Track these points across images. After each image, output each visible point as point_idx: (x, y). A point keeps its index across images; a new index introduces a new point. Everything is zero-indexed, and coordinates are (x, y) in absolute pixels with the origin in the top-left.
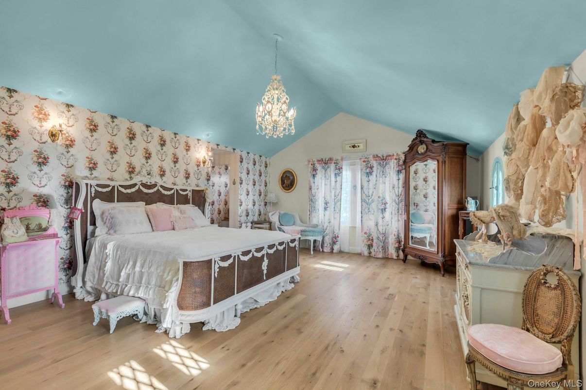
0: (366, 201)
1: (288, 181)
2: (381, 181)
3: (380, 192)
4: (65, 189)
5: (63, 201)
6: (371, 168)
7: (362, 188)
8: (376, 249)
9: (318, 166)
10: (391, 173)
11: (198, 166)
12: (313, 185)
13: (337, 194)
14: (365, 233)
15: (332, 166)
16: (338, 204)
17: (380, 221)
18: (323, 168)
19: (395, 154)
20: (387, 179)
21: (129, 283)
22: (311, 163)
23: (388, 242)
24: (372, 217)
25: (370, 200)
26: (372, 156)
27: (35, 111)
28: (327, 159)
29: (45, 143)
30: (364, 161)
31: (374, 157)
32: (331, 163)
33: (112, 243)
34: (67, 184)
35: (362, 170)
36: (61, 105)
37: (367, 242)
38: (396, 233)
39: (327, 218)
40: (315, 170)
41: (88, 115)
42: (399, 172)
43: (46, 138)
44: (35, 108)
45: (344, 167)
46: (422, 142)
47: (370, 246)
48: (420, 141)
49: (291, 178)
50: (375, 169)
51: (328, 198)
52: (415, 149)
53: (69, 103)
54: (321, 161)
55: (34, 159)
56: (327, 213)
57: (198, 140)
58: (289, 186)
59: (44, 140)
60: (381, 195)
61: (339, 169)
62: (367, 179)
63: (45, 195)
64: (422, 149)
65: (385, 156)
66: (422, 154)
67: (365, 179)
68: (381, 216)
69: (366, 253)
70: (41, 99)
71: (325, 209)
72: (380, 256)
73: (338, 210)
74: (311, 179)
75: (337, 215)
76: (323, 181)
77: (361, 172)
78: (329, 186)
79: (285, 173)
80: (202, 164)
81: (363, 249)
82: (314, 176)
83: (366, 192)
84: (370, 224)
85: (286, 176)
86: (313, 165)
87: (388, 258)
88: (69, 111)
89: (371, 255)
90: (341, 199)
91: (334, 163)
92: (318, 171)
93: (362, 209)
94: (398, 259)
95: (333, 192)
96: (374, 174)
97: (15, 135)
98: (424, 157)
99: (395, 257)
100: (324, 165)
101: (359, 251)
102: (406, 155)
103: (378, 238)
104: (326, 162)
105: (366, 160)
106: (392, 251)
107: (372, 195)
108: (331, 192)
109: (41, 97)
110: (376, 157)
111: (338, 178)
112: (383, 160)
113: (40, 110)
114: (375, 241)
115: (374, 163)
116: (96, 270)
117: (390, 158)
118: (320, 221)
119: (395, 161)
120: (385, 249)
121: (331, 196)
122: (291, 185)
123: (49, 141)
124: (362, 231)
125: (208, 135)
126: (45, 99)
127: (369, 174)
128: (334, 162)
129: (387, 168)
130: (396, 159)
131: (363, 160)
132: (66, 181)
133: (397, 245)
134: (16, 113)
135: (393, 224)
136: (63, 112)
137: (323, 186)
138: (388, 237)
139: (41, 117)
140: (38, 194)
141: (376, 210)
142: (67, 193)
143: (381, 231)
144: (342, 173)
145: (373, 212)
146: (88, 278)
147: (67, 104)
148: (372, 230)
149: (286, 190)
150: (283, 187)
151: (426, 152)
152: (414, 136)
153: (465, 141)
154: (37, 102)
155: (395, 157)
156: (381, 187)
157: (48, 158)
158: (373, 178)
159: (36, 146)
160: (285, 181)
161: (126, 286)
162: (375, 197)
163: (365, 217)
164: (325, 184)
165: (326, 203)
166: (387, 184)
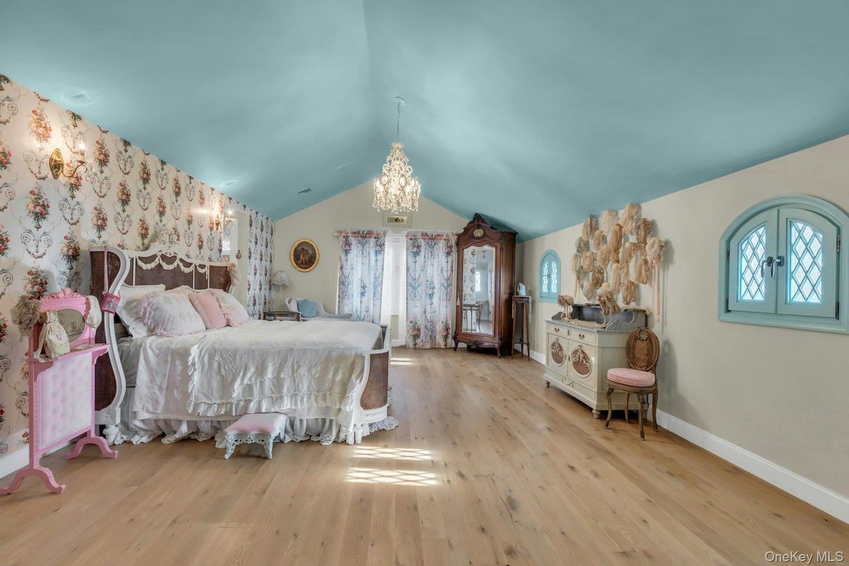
0: (412, 285)
1: (305, 257)
2: (429, 263)
3: (429, 275)
4: (68, 261)
5: (66, 283)
6: (419, 247)
7: (408, 270)
8: (424, 339)
9: (352, 240)
10: (440, 254)
11: (211, 229)
12: (344, 263)
13: (377, 275)
14: (411, 322)
15: (372, 241)
16: (379, 288)
17: (428, 307)
18: (359, 242)
19: (445, 235)
20: (436, 261)
21: (255, 396)
22: (343, 234)
23: (436, 330)
24: (418, 303)
25: (417, 284)
26: (420, 234)
27: (32, 119)
28: (366, 232)
29: (44, 179)
30: (411, 239)
31: (422, 235)
32: (370, 237)
33: (196, 346)
34: (70, 253)
35: (407, 249)
36: (66, 114)
37: (413, 332)
38: (444, 320)
39: (364, 305)
40: (348, 244)
41: (97, 136)
42: (448, 254)
43: (46, 171)
44: (33, 115)
45: (386, 244)
46: (479, 227)
47: (416, 337)
48: (478, 225)
49: (311, 252)
50: (422, 249)
51: (366, 281)
52: (470, 231)
53: (77, 113)
54: (356, 234)
55: (29, 207)
56: (365, 299)
57: (213, 189)
58: (306, 263)
59: (43, 175)
60: (429, 279)
61: (381, 246)
62: (414, 260)
63: (42, 272)
64: (478, 233)
65: (435, 235)
66: (478, 238)
67: (411, 259)
68: (429, 302)
69: (411, 345)
70: (41, 100)
71: (363, 294)
72: (428, 346)
73: (377, 296)
74: (343, 256)
75: (377, 303)
76: (360, 260)
77: (407, 251)
78: (367, 266)
79: (299, 245)
80: (215, 225)
81: (408, 341)
82: (347, 252)
83: (412, 274)
84: (417, 311)
85: (303, 249)
86: (346, 237)
87: (435, 348)
88: (75, 126)
89: (417, 346)
90: (382, 282)
91: (375, 238)
92: (352, 247)
93: (407, 294)
94: (446, 348)
95: (372, 273)
96: (422, 254)
97: (5, 161)
98: (480, 242)
99: (443, 346)
100: (360, 239)
101: (403, 344)
102: (459, 236)
103: (426, 327)
104: (364, 236)
105: (413, 237)
106: (440, 341)
107: (419, 278)
108: (369, 273)
109: (43, 96)
110: (424, 235)
111: (380, 257)
112: (432, 239)
113: (39, 119)
114: (423, 330)
115: (422, 242)
116: (157, 392)
117: (439, 237)
118: (354, 309)
119: (444, 242)
120: (433, 338)
121: (369, 278)
122: (309, 262)
123: (50, 175)
124: (407, 321)
125: (229, 184)
126: (46, 101)
127: (416, 254)
128: (374, 236)
129: (435, 248)
130: (445, 240)
131: (409, 237)
132: (69, 247)
133: (445, 334)
134: (8, 121)
135: (442, 311)
136: (68, 127)
137: (358, 264)
138: (435, 325)
139: (40, 132)
140: (34, 270)
141: (424, 296)
142: (70, 269)
143: (429, 319)
144: (384, 250)
145: (419, 298)
146: (140, 406)
147: (73, 113)
148: (419, 318)
149: (301, 268)
150: (297, 264)
151: (483, 237)
152: (471, 219)
153: (514, 229)
154: (34, 104)
155: (444, 237)
156: (429, 269)
157: (48, 207)
158: (420, 259)
159: (31, 183)
160: (301, 256)
161: (249, 401)
162: (422, 280)
163: (411, 304)
164: (362, 263)
165: (364, 287)
166: (435, 267)
